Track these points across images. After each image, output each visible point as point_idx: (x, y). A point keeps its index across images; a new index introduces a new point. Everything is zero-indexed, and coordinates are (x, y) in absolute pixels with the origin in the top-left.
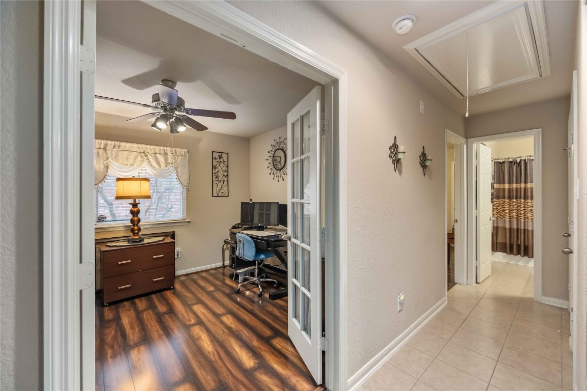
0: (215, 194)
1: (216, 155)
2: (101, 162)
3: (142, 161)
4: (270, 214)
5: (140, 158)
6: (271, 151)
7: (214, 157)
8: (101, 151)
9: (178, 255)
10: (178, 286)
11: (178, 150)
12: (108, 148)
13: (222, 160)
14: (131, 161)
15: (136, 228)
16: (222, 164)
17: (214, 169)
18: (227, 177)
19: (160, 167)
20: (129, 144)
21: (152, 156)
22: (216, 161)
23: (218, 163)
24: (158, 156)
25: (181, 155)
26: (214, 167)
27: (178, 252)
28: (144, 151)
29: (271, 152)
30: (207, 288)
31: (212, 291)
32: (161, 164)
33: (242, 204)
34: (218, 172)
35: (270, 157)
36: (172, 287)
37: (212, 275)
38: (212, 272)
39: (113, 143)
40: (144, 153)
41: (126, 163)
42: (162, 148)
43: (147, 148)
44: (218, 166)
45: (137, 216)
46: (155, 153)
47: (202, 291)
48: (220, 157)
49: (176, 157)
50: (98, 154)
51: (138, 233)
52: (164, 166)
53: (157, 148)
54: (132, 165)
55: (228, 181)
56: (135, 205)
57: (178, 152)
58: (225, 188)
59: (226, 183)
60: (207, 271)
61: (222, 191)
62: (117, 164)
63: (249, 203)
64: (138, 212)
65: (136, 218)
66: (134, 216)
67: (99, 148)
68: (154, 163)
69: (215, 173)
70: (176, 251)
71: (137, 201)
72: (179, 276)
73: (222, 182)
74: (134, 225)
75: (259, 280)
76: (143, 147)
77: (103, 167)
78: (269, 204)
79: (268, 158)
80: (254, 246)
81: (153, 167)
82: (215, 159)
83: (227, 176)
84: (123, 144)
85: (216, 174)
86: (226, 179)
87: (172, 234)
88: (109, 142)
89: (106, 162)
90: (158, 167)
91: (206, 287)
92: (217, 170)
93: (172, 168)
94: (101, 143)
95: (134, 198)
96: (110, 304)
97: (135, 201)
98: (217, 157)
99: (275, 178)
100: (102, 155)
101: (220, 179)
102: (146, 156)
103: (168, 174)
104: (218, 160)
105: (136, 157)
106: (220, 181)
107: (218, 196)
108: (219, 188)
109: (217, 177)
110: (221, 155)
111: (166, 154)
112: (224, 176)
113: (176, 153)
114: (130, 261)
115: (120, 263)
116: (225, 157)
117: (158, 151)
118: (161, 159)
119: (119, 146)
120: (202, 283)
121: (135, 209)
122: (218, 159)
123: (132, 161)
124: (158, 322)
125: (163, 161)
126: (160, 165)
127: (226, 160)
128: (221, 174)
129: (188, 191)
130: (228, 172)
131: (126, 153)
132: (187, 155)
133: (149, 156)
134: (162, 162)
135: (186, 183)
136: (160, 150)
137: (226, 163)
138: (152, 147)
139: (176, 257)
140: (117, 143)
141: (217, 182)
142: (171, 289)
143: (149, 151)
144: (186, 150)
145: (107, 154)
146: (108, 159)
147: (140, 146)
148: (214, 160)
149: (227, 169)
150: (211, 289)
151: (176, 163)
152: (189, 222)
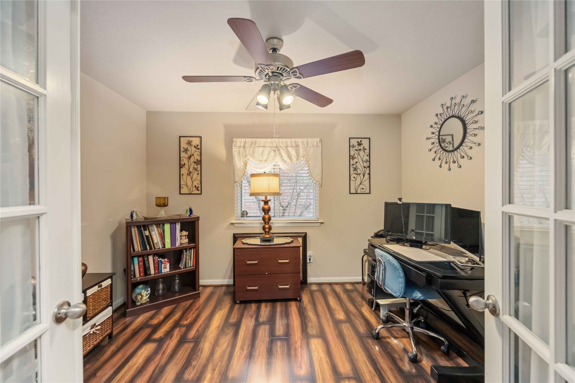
0: (353, 191)
1: (354, 142)
2: (242, 160)
3: (275, 156)
4: (433, 217)
5: (272, 154)
6: (436, 123)
7: (351, 144)
8: (241, 149)
9: (310, 259)
10: (305, 298)
11: (310, 140)
12: (247, 145)
13: (361, 147)
14: (265, 157)
15: (267, 226)
16: (362, 153)
17: (351, 160)
18: (368, 169)
19: (292, 161)
20: (264, 140)
21: (284, 150)
22: (354, 149)
23: (357, 152)
24: (290, 149)
25: (313, 146)
26: (351, 157)
27: (310, 256)
28: (277, 146)
29: (435, 126)
30: (336, 312)
31: (341, 321)
32: (293, 157)
33: (387, 204)
34: (356, 163)
35: (433, 133)
36: (298, 298)
37: (347, 291)
38: (349, 287)
39: (250, 140)
40: (277, 147)
41: (261, 159)
42: (293, 140)
43: (279, 142)
44: (356, 156)
45: (268, 214)
46: (287, 147)
47: (329, 316)
48: (360, 144)
49: (308, 148)
50: (239, 153)
51: (269, 232)
52: (295, 159)
53: (289, 140)
54: (266, 161)
55: (369, 174)
56: (266, 202)
57: (309, 143)
58: (366, 183)
59: (367, 176)
60: (342, 284)
61: (362, 186)
62: (254, 160)
63: (396, 204)
64: (269, 210)
65: (267, 217)
66: (265, 213)
67: (240, 147)
68: (286, 158)
69: (353, 165)
70: (308, 255)
71: (269, 198)
72: (311, 284)
73: (362, 176)
74: (265, 223)
75: (412, 329)
76: (276, 141)
77: (243, 164)
78: (432, 207)
79: (430, 135)
80: (402, 274)
81: (285, 162)
82: (353, 146)
83: (369, 167)
84: (258, 140)
85: (355, 166)
86: (368, 172)
87: (304, 235)
88: (247, 140)
89: (245, 159)
90: (290, 161)
91: (335, 310)
92: (356, 160)
93: (303, 162)
94: (241, 142)
95: (266, 195)
96: (242, 302)
97: (266, 198)
98: (356, 144)
99: (443, 164)
100: (242, 153)
101: (359, 172)
102: (279, 150)
103: (300, 168)
104: (356, 148)
105: (270, 152)
106: (360, 174)
107: (356, 193)
108: (358, 182)
109: (355, 169)
110: (361, 141)
111: (297, 146)
112: (365, 167)
113: (308, 144)
114: (256, 262)
115: (248, 262)
116: (365, 143)
117: (289, 144)
118: (293, 152)
119: (255, 143)
120: (332, 302)
121: (266, 207)
122: (357, 146)
123: (267, 156)
124: (267, 349)
125: (295, 154)
126: (292, 159)
127: (367, 147)
128: (360, 166)
129: (321, 186)
130: (370, 161)
131: (261, 149)
132: (320, 144)
133: (281, 150)
134: (294, 156)
135: (318, 178)
136: (291, 142)
137: (367, 151)
138: (284, 140)
139: (308, 261)
140: (254, 140)
141: (355, 176)
142: (298, 300)
143: (281, 145)
144: (318, 140)
145: (246, 152)
146: (246, 156)
147: (273, 140)
148: (351, 148)
149: (368, 158)
150: (341, 316)
151: (307, 155)
152: (322, 223)
